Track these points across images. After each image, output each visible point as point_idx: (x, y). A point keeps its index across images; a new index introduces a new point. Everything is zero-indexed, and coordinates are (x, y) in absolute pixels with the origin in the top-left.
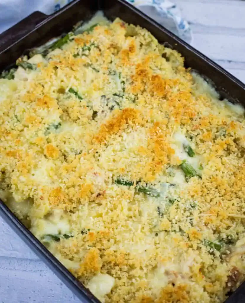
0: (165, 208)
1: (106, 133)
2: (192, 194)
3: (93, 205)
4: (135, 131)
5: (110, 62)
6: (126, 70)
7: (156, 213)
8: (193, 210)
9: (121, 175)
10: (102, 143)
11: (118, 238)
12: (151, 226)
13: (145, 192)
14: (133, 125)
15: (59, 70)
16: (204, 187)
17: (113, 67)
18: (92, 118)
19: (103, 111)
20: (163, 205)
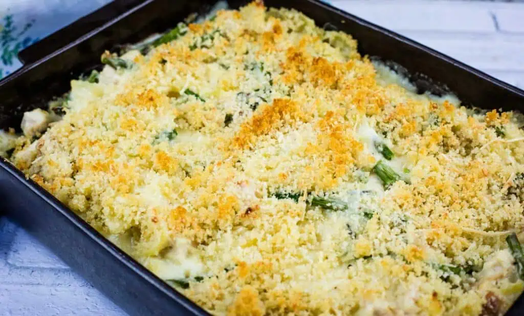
0: (359, 225)
1: (251, 134)
2: (400, 202)
3: (241, 229)
4: (295, 130)
5: (245, 52)
6: (271, 57)
7: (346, 233)
8: (404, 224)
9: (281, 185)
10: (245, 147)
11: (288, 273)
12: (340, 254)
13: (323, 204)
14: (291, 121)
15: (168, 65)
16: (417, 194)
17: (251, 58)
18: (224, 124)
19: (241, 113)
20: (356, 220)
